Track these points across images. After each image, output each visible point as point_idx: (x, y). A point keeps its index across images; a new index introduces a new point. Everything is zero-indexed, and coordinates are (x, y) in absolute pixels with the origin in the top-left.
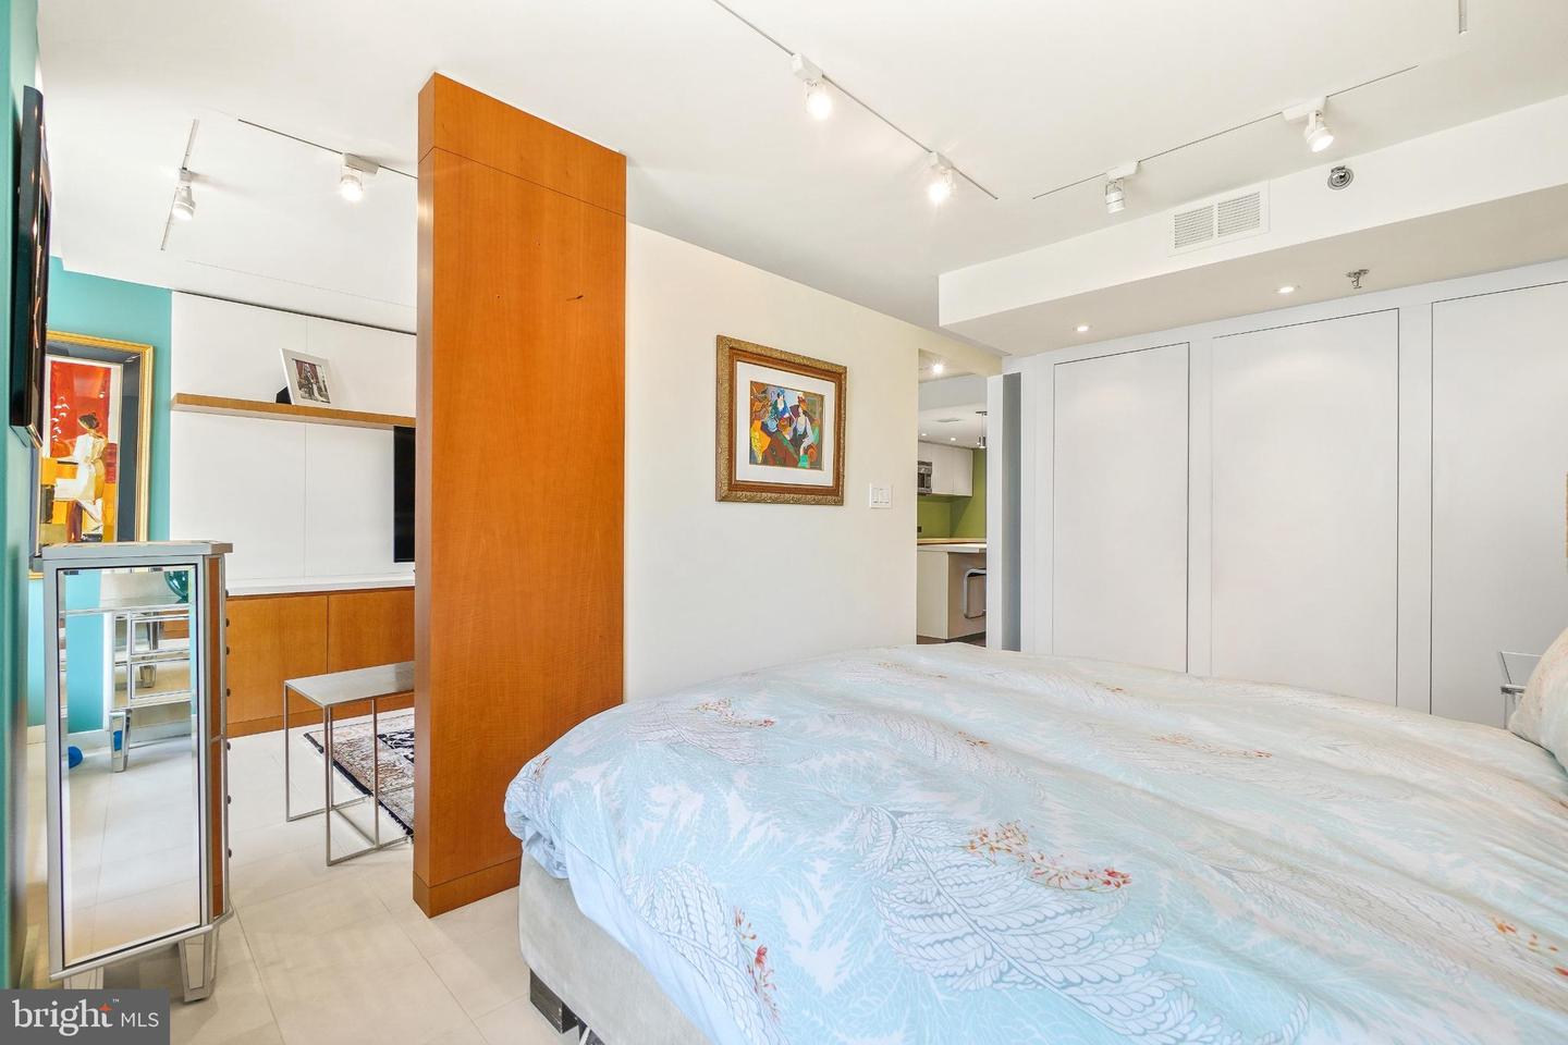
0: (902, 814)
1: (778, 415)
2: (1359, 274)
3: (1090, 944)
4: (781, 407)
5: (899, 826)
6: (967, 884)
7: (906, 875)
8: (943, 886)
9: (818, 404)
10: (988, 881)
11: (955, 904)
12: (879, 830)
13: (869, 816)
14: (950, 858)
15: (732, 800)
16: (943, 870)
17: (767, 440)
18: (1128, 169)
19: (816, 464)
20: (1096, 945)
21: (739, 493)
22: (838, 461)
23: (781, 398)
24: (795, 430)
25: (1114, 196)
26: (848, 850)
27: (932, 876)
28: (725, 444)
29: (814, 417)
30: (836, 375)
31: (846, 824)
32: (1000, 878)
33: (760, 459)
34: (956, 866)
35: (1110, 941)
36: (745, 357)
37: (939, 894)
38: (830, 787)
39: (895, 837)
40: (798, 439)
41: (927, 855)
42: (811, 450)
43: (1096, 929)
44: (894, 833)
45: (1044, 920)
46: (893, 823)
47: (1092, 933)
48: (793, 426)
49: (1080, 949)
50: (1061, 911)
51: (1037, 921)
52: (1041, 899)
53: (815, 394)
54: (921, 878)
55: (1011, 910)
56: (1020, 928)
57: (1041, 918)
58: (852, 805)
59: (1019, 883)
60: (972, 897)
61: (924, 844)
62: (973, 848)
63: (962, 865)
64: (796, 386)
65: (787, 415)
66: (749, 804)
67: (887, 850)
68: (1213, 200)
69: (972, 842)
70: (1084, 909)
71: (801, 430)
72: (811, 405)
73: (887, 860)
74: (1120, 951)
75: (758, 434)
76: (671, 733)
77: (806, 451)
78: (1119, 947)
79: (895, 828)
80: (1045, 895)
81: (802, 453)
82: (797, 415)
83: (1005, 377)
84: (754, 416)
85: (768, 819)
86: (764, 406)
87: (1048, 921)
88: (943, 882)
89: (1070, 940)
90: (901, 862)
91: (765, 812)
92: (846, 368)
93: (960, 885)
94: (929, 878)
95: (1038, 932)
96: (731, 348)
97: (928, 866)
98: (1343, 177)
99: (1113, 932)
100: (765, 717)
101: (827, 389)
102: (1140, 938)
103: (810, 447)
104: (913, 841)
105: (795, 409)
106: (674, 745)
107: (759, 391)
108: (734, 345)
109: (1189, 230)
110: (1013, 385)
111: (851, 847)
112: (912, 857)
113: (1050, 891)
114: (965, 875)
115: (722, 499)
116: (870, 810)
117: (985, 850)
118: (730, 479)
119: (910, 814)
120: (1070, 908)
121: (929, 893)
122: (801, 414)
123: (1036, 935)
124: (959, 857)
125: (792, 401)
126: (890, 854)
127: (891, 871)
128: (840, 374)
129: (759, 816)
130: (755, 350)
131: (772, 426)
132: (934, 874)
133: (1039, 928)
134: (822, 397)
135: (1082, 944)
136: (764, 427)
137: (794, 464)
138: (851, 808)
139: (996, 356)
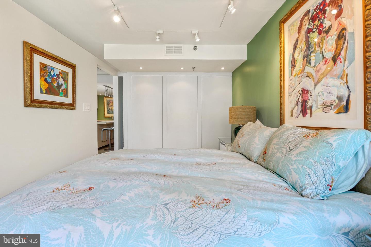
0: (167, 204)
1: (52, 77)
2: (194, 68)
3: (235, 219)
4: (52, 74)
5: (169, 208)
6: (199, 217)
7: (180, 222)
8: (192, 221)
9: (66, 75)
10: (203, 214)
11: (198, 225)
12: (163, 212)
13: (157, 208)
14: (190, 212)
15: (99, 223)
16: (190, 216)
17: (47, 85)
18: (161, 32)
19: (66, 95)
20: (236, 219)
21: (36, 104)
22: (74, 95)
23: (53, 70)
24: (58, 83)
25: (158, 37)
26: (158, 222)
27: (187, 219)
28: (29, 84)
29: (66, 80)
30: (73, 67)
31: (151, 214)
32: (206, 212)
33: (44, 92)
34: (193, 213)
35: (238, 216)
36: (37, 52)
37: (192, 223)
38: (137, 204)
39: (170, 212)
40: (59, 86)
41: (183, 213)
42: (64, 91)
43: (234, 215)
44: (169, 211)
45: (222, 218)
46: (166, 208)
47: (234, 216)
48: (58, 81)
49: (233, 222)
50: (225, 214)
51: (221, 219)
52: (218, 213)
53: (66, 72)
54: (185, 221)
55: (213, 219)
56: (218, 223)
57: (221, 218)
58: (149, 207)
59: (211, 211)
60: (202, 220)
61: (180, 211)
62: (194, 206)
63: (194, 212)
64: (59, 67)
65: (55, 77)
66: (108, 221)
67: (170, 216)
68: (174, 45)
69: (193, 205)
70: (229, 211)
71: (60, 83)
72: (64, 75)
73: (172, 220)
74: (241, 218)
75: (43, 82)
76: (48, 205)
77: (62, 91)
78: (241, 217)
79: (168, 209)
80: (219, 211)
81: (61, 91)
82: (59, 78)
83: (118, 77)
84: (41, 76)
85: (120, 224)
86: (45, 72)
87: (223, 218)
88: (192, 220)
89: (230, 220)
90: (176, 219)
91: (117, 222)
92: (76, 65)
93: (197, 218)
94: (187, 220)
95: (222, 222)
96: (31, 47)
97: (184, 217)
98: (195, 48)
99: (237, 214)
100: (88, 187)
101: (70, 71)
102: (243, 213)
103: (64, 89)
104: (176, 211)
105: (58, 75)
106: (54, 210)
107: (43, 67)
108: (32, 46)
109: (169, 51)
110: (121, 80)
111: (158, 221)
112: (179, 216)
113: (219, 210)
114: (197, 215)
115: (27, 106)
116: (156, 206)
117: (197, 205)
118: (31, 98)
119: (170, 203)
120: (226, 212)
121: (189, 225)
122: (60, 78)
123: (222, 223)
124: (192, 210)
125: (57, 72)
126: (171, 218)
127: (175, 223)
128: (74, 67)
129: (115, 224)
130: (42, 51)
131: (49, 80)
132: (188, 218)
133: (222, 221)
134: (68, 73)
135: (233, 220)
136: (46, 80)
137: (58, 95)
138: (150, 208)
139: (117, 71)
